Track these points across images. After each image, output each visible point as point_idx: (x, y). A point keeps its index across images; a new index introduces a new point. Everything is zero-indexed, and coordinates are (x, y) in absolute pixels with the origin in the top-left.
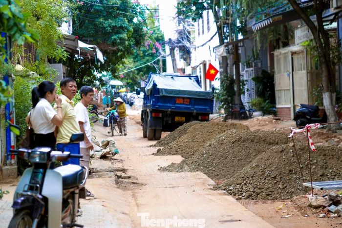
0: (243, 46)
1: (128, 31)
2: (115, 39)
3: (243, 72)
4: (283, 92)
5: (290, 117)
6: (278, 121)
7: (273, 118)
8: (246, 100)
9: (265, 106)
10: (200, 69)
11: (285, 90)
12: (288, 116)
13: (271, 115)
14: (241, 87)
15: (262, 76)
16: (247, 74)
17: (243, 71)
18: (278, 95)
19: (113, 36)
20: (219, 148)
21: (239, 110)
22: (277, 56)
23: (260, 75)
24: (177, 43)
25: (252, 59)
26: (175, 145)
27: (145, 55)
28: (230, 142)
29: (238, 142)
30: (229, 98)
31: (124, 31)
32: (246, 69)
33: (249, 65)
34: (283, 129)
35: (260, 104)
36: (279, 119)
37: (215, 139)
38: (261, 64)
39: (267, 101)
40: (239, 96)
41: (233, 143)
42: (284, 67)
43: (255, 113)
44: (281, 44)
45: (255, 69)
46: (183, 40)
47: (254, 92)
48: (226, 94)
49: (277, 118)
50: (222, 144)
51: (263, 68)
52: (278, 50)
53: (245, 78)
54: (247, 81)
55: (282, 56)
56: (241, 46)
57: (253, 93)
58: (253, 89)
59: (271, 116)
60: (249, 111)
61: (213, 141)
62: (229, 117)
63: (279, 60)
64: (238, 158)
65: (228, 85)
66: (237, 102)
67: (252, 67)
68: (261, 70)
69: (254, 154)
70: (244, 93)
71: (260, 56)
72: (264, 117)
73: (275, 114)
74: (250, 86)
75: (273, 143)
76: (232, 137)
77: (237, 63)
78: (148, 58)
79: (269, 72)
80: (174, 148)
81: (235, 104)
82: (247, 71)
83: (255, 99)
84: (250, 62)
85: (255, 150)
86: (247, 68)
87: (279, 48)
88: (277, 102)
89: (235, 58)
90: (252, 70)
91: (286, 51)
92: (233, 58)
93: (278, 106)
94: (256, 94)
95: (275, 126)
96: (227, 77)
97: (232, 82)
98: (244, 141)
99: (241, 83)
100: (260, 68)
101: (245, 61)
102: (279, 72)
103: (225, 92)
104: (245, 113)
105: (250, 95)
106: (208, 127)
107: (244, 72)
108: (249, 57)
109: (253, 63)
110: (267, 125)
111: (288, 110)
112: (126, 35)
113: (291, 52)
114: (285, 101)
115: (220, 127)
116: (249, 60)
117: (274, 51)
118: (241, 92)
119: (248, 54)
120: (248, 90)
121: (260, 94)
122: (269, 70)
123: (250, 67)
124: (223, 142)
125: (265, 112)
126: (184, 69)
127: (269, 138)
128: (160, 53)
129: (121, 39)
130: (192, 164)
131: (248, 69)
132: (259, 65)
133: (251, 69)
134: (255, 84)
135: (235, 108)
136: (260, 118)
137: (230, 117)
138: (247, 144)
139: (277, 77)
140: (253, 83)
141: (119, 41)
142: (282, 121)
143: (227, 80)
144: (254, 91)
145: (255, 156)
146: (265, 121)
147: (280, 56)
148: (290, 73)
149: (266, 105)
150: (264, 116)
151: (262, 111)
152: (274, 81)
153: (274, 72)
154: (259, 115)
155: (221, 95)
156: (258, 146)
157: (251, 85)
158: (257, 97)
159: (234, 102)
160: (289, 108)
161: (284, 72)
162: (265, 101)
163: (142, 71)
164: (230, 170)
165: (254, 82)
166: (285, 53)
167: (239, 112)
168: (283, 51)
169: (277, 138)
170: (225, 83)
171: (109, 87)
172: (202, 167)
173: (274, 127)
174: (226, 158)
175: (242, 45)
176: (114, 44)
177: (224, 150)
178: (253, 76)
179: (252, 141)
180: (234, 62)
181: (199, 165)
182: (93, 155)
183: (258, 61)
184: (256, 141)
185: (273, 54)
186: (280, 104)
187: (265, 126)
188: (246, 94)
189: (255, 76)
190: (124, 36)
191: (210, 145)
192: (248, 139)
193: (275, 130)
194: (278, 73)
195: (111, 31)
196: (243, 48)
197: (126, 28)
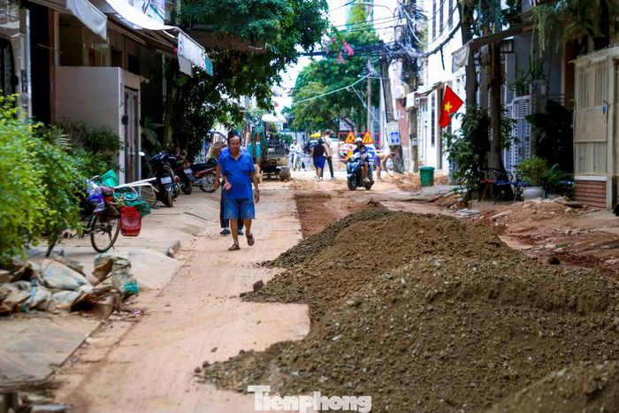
0: (512, 52)
1: (284, 14)
2: (254, 28)
3: (509, 105)
4: (590, 148)
5: (605, 203)
6: (577, 210)
7: (565, 202)
8: (512, 160)
9: (549, 176)
10: (433, 99)
11: (595, 143)
12: (600, 200)
13: (563, 196)
14: (503, 134)
15: (546, 112)
16: (516, 108)
17: (509, 102)
18: (580, 153)
19: (251, 21)
20: (387, 314)
21: (495, 181)
22: (582, 69)
23: (543, 111)
24: (393, 50)
25: (530, 77)
26: (299, 275)
27: (343, 74)
28: (420, 295)
29: (449, 295)
30: (477, 156)
31: (275, 13)
32: (516, 99)
33: (523, 90)
34: (586, 232)
35: (539, 170)
36: (579, 207)
37: (375, 285)
38: (548, 88)
39: (554, 166)
40: (499, 151)
41: (431, 300)
42: (596, 94)
43: (529, 191)
44: (591, 43)
45: (533, 97)
46: (404, 43)
47: (530, 146)
48: (470, 146)
49: (575, 203)
50: (394, 301)
51: (549, 97)
52: (584, 57)
53: (513, 117)
54: (515, 121)
55: (592, 70)
56: (508, 52)
57: (528, 146)
58: (527, 139)
59: (561, 199)
60: (515, 185)
61: (370, 291)
62: (473, 195)
63: (584, 78)
64: (442, 353)
65: (475, 127)
66: (492, 164)
67: (528, 94)
68: (545, 100)
69: (496, 339)
70: (508, 146)
71: (546, 73)
72: (547, 201)
73: (569, 192)
74: (520, 132)
75: (559, 307)
76: (431, 280)
77: (496, 83)
78: (348, 78)
79: (563, 104)
80: (295, 282)
81: (487, 169)
82: (516, 102)
83: (531, 160)
84: (525, 83)
85: (500, 325)
86: (518, 95)
87: (586, 52)
88: (576, 168)
89: (493, 74)
90: (527, 101)
91: (602, 58)
92: (489, 73)
93: (577, 177)
94: (532, 150)
95: (568, 221)
96: (474, 111)
97: (484, 122)
98: (466, 296)
99: (503, 125)
100: (543, 97)
101: (514, 81)
102: (585, 104)
103: (468, 143)
104: (508, 188)
105: (521, 152)
106: (390, 229)
107: (512, 104)
108: (523, 73)
109: (530, 85)
110: (550, 218)
111: (600, 187)
112: (278, 21)
113: (614, 59)
114: (595, 167)
115: (421, 231)
116: (524, 80)
117: (576, 58)
118: (502, 144)
119: (521, 68)
120: (516, 140)
121: (541, 149)
122: (562, 101)
123: (523, 95)
124: (399, 297)
125: (550, 188)
126: (405, 99)
127: (546, 289)
128: (367, 69)
129: (267, 29)
130: (295, 365)
131: (520, 98)
132: (543, 90)
133: (525, 97)
134: (533, 130)
135: (488, 176)
136: (538, 201)
137: (476, 194)
138: (475, 306)
139: (579, 114)
140: (529, 127)
141: (262, 31)
142: (586, 209)
143: (474, 118)
144: (530, 143)
145: (498, 346)
146: (547, 209)
147: (588, 70)
148: (609, 106)
149: (551, 173)
150: (546, 197)
151: (544, 185)
152: (571, 122)
153: (573, 104)
154: (536, 196)
155: (460, 149)
156: (511, 313)
157: (523, 130)
158: (534, 156)
159: (487, 165)
160: (604, 183)
161: (595, 104)
162: (549, 165)
163: (337, 102)
164: (413, 393)
165: (530, 125)
166: (600, 63)
167: (495, 184)
168: (595, 57)
169: (573, 289)
170: (469, 123)
171: (259, 125)
172: (323, 379)
173: (567, 225)
174: (404, 351)
175: (510, 49)
176: (253, 37)
177: (401, 322)
178: (529, 111)
179: (493, 296)
180: (489, 82)
181: (313, 369)
182: (44, 301)
183: (541, 81)
184: (504, 296)
185: (573, 65)
186: (582, 172)
187: (547, 221)
188: (513, 147)
189: (533, 111)
190: (275, 22)
191: (358, 305)
192: (478, 291)
193: (570, 232)
194: (583, 106)
195: (247, 11)
196: (513, 55)
197: (280, 8)
